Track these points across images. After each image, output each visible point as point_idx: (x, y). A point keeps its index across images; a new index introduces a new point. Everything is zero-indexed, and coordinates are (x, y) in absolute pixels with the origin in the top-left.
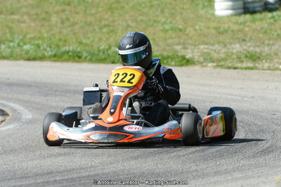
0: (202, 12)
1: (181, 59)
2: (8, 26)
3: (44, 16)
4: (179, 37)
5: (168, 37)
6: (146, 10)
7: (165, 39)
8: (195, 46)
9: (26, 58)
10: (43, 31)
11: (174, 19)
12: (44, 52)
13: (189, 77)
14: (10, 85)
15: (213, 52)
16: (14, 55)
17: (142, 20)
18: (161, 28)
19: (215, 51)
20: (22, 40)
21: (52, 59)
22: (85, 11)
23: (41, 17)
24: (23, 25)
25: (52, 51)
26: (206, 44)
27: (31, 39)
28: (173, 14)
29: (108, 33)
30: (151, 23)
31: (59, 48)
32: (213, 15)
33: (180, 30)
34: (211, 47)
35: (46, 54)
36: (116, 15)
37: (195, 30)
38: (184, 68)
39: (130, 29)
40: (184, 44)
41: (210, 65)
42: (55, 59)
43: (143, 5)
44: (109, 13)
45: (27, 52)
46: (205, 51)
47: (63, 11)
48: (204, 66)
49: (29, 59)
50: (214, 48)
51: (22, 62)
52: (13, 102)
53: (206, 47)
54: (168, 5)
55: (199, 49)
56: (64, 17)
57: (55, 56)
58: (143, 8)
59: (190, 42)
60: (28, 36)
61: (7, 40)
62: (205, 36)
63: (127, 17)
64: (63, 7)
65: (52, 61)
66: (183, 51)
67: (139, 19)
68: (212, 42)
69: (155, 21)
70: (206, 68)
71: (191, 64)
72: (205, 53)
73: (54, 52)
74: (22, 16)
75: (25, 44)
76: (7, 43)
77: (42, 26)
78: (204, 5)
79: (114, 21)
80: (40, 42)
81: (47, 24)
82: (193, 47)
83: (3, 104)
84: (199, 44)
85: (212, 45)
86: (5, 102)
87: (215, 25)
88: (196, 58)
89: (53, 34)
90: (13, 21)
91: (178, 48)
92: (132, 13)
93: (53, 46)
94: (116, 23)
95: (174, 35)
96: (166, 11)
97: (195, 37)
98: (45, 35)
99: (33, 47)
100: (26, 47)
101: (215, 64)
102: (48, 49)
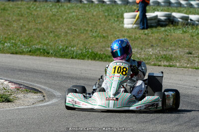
0: (114, 25)
6: (75, 22)
18: (90, 35)
19: (137, 53)
30: (82, 31)
35: (24, 50)
42: (30, 54)
44: (51, 23)
47: (19, 20)
54: (90, 19)
57: (30, 51)
58: (73, 20)
67: (73, 28)
79: (56, 29)
87: (127, 34)
94: (58, 30)
95: (101, 40)
100: (7, 44)
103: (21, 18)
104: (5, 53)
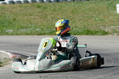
0: (111, 12)
1: (103, 32)
2: (29, 21)
3: (44, 16)
4: (102, 23)
5: (97, 23)
6: (87, 12)
7: (96, 24)
8: (109, 26)
9: (37, 34)
10: (44, 22)
11: (100, 15)
12: (45, 31)
13: (106, 39)
14: (31, 45)
15: (116, 29)
16: (32, 33)
17: (86, 16)
18: (95, 19)
19: (117, 28)
20: (35, 27)
21: (49, 34)
22: (62, 13)
23: (43, 16)
24: (36, 20)
25: (48, 31)
26: (114, 25)
27: (39, 26)
28: (99, 13)
29: (72, 22)
30: (90, 17)
31: (51, 29)
32: (116, 13)
33: (102, 20)
34: (116, 27)
35: (46, 32)
36: (75, 14)
37: (109, 20)
38: (104, 36)
39: (81, 20)
40: (104, 26)
41: (115, 34)
42: (50, 34)
43: (87, 10)
44: (72, 14)
45: (38, 31)
46: (113, 28)
47: (53, 14)
48: (113, 35)
49: (38, 35)
50: (117, 27)
51: (36, 36)
52: (32, 53)
53: (113, 26)
54: (97, 10)
55: (110, 28)
56: (53, 16)
57: (50, 33)
58: (86, 11)
59: (107, 25)
60: (38, 25)
61: (29, 27)
62: (113, 22)
63: (80, 15)
64: (52, 12)
65: (48, 35)
66: (104, 29)
67: (85, 16)
68: (116, 25)
69: (92, 17)
70: (114, 36)
71: (107, 34)
72: (113, 29)
73: (49, 31)
74: (35, 17)
75: (37, 28)
76: (29, 28)
77: (44, 20)
78: (112, 9)
80: (43, 27)
81: (46, 19)
82: (108, 27)
83: (28, 54)
84: (111, 26)
85: (116, 26)
86: (29, 53)
87: (117, 17)
88: (110, 31)
89: (49, 24)
90: (31, 19)
91: (101, 27)
92: (82, 14)
93: (49, 29)
94: (75, 18)
95: (100, 22)
96: (96, 12)
97: (109, 23)
98: (45, 24)
99: (40, 29)
100: (38, 29)
101: (117, 34)
102: (47, 30)
103: (54, 12)
104: (34, 35)
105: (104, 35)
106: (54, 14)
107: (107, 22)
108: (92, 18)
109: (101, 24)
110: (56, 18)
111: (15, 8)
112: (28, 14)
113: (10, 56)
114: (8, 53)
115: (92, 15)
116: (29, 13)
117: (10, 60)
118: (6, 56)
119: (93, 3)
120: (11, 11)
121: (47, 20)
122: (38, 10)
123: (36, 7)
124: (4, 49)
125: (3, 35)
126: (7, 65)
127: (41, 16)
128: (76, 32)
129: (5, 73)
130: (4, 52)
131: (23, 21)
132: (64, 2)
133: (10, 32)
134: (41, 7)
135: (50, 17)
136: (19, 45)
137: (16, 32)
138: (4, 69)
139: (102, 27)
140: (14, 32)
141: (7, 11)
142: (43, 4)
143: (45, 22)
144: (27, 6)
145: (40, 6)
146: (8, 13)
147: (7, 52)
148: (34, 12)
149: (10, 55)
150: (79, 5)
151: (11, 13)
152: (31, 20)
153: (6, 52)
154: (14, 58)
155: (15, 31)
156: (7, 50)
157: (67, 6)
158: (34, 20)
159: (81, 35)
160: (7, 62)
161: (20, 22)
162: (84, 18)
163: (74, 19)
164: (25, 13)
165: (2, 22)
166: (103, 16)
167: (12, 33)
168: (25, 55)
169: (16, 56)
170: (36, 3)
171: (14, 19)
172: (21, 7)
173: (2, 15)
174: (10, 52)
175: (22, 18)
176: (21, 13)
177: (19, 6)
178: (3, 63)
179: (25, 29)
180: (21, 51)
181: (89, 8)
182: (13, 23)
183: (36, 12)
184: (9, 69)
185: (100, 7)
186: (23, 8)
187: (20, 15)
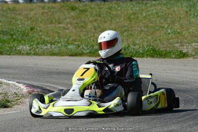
103: (98, 18)
104: (63, 56)
105: (180, 58)
106: (98, 21)
107: (186, 36)
108: (161, 30)
109: (176, 40)
110: (102, 27)
111: (32, 10)
112: (54, 21)
113: (24, 91)
114: (20, 85)
115: (161, 25)
116: (57, 18)
117: (23, 96)
118: (17, 89)
119: (164, 4)
120: (27, 14)
121: (86, 31)
122: (73, 13)
123: (69, 9)
124: (13, 79)
125: (13, 55)
126: (19, 104)
127: (76, 25)
128: (135, 52)
129: (16, 119)
130: (14, 82)
131: (46, 32)
132: (116, 2)
133: (24, 51)
134: (76, 8)
135: (90, 27)
136: (39, 71)
137: (34, 50)
138: (13, 112)
139: (178, 45)
140: (30, 50)
141: (20, 14)
142: (81, 5)
143: (83, 34)
144: (54, 8)
145: (74, 8)
146: (22, 18)
147: (19, 83)
148: (66, 18)
149: (24, 89)
150: (140, 8)
151: (27, 18)
152: (60, 31)
153: (17, 84)
154: (30, 93)
155: (33, 48)
156: (19, 80)
157: (119, 8)
158: (64, 30)
159: (143, 57)
160: (19, 99)
161: (41, 33)
162: (148, 29)
163: (131, 31)
164: (50, 18)
165: (12, 33)
166: (180, 26)
167: (29, 52)
168: (48, 88)
169: (33, 91)
170: (69, 3)
171: (32, 29)
172: (43, 8)
173: (11, 21)
174: (24, 84)
175: (45, 27)
176: (43, 18)
177: (40, 6)
178: (12, 101)
179: (49, 45)
180: (43, 82)
181: (157, 13)
182: (30, 35)
183: (69, 18)
184: (21, 112)
185: (174, 11)
186: (46, 11)
187: (41, 22)
